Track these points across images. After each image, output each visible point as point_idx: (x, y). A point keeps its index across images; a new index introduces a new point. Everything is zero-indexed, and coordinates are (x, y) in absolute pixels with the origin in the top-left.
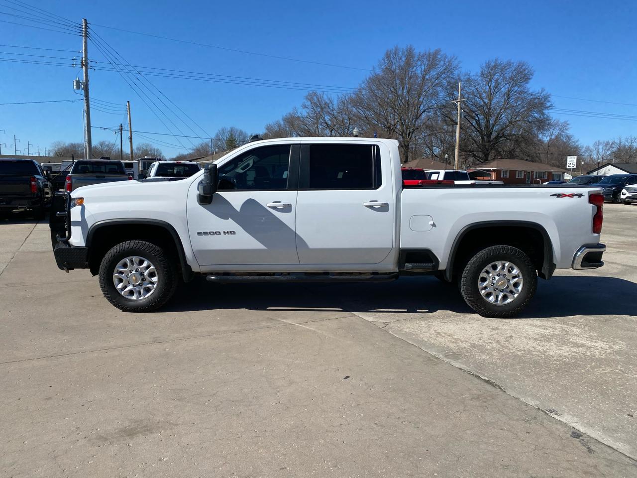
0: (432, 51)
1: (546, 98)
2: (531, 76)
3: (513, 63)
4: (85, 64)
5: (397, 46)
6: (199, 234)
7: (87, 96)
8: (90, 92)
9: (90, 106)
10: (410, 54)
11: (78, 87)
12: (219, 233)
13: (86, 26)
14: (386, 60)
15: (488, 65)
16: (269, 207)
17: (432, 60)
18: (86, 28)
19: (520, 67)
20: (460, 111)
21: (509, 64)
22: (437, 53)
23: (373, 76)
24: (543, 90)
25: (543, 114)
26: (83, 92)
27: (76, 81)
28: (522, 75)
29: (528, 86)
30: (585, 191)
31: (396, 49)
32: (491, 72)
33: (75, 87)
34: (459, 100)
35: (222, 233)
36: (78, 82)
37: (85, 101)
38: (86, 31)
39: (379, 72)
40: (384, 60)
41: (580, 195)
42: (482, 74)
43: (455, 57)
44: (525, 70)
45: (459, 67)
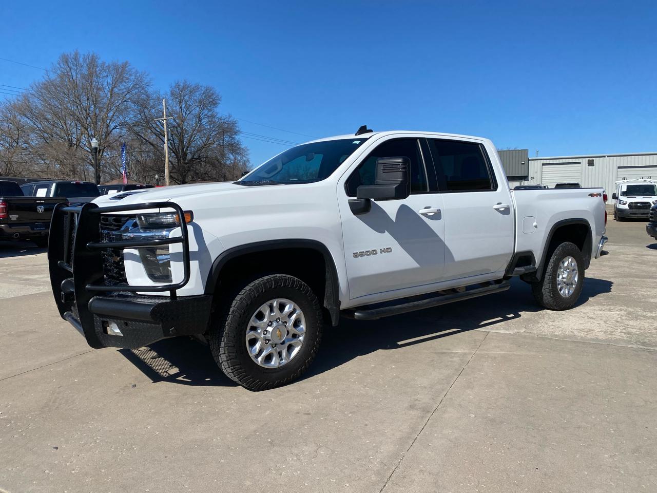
0: (120, 63)
1: (234, 123)
2: (219, 102)
3: (201, 86)
5: (77, 50)
6: (356, 255)
10: (92, 63)
12: (374, 252)
14: (62, 65)
15: (177, 85)
16: (422, 214)
17: (120, 73)
19: (208, 91)
20: (167, 129)
21: (197, 87)
22: (125, 65)
23: (47, 81)
24: (230, 116)
25: (233, 138)
28: (210, 100)
29: (217, 110)
31: (76, 54)
32: (181, 93)
34: (165, 117)
35: (379, 252)
39: (53, 76)
40: (59, 64)
42: (172, 94)
43: (146, 74)
44: (213, 94)
45: (151, 84)
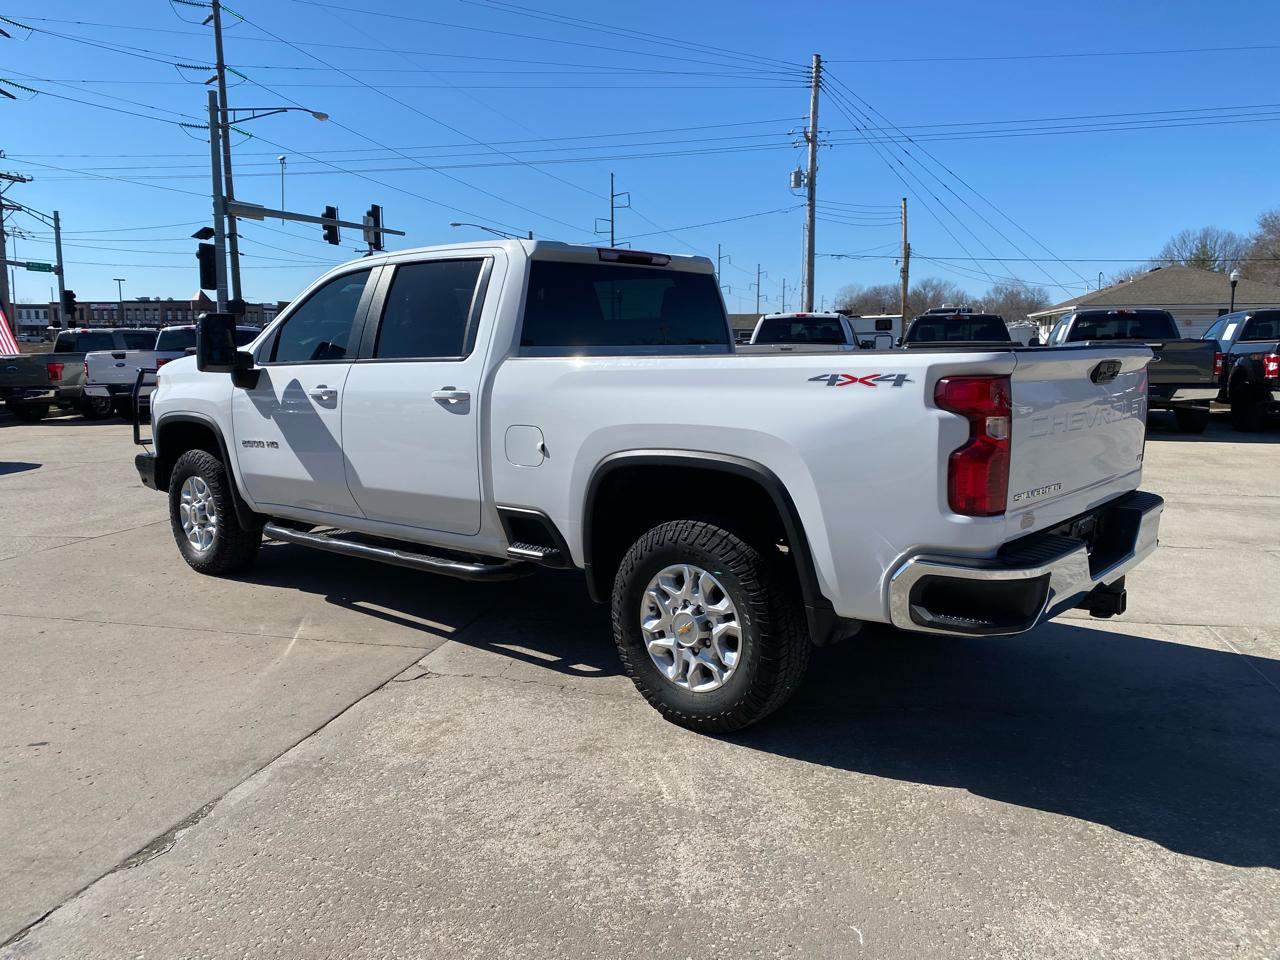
4: (813, 140)
6: (244, 443)
7: (811, 198)
8: (817, 189)
9: (817, 215)
11: (798, 183)
12: (262, 444)
13: (818, 66)
18: (818, 71)
26: (805, 191)
27: (796, 173)
30: (918, 364)
33: (793, 184)
36: (798, 175)
37: (808, 208)
38: (818, 77)
41: (900, 380)
